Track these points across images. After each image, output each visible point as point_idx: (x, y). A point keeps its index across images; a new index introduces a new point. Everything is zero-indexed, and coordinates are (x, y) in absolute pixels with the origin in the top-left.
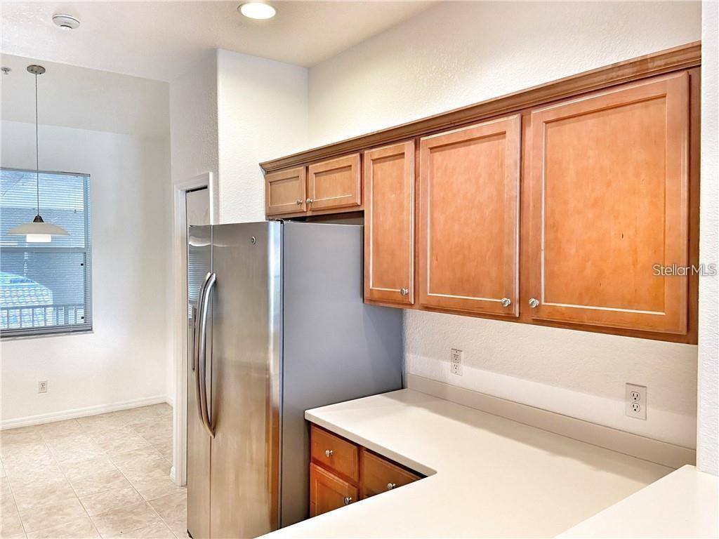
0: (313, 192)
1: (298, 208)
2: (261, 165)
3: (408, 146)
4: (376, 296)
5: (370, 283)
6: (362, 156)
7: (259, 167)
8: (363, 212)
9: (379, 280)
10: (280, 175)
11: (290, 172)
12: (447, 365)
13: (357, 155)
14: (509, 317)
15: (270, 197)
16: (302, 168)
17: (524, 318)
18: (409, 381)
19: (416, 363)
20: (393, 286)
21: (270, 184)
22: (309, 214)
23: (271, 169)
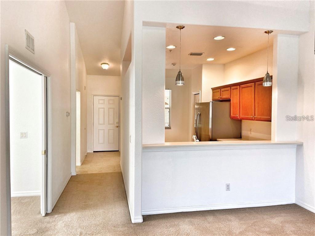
0: (222, 95)
1: (219, 98)
2: (212, 88)
3: (238, 87)
4: (233, 117)
5: (232, 115)
6: (231, 88)
7: (211, 89)
8: (230, 100)
9: (233, 114)
10: (215, 91)
11: (217, 90)
12: (249, 132)
13: (230, 88)
14: (252, 120)
15: (213, 96)
16: (219, 90)
17: (255, 120)
18: (242, 137)
19: (244, 133)
20: (235, 115)
21: (213, 93)
22: (221, 100)
23: (214, 89)
